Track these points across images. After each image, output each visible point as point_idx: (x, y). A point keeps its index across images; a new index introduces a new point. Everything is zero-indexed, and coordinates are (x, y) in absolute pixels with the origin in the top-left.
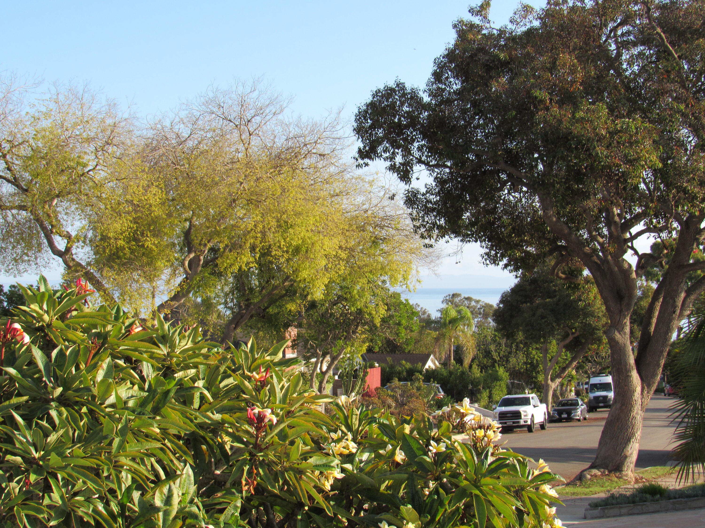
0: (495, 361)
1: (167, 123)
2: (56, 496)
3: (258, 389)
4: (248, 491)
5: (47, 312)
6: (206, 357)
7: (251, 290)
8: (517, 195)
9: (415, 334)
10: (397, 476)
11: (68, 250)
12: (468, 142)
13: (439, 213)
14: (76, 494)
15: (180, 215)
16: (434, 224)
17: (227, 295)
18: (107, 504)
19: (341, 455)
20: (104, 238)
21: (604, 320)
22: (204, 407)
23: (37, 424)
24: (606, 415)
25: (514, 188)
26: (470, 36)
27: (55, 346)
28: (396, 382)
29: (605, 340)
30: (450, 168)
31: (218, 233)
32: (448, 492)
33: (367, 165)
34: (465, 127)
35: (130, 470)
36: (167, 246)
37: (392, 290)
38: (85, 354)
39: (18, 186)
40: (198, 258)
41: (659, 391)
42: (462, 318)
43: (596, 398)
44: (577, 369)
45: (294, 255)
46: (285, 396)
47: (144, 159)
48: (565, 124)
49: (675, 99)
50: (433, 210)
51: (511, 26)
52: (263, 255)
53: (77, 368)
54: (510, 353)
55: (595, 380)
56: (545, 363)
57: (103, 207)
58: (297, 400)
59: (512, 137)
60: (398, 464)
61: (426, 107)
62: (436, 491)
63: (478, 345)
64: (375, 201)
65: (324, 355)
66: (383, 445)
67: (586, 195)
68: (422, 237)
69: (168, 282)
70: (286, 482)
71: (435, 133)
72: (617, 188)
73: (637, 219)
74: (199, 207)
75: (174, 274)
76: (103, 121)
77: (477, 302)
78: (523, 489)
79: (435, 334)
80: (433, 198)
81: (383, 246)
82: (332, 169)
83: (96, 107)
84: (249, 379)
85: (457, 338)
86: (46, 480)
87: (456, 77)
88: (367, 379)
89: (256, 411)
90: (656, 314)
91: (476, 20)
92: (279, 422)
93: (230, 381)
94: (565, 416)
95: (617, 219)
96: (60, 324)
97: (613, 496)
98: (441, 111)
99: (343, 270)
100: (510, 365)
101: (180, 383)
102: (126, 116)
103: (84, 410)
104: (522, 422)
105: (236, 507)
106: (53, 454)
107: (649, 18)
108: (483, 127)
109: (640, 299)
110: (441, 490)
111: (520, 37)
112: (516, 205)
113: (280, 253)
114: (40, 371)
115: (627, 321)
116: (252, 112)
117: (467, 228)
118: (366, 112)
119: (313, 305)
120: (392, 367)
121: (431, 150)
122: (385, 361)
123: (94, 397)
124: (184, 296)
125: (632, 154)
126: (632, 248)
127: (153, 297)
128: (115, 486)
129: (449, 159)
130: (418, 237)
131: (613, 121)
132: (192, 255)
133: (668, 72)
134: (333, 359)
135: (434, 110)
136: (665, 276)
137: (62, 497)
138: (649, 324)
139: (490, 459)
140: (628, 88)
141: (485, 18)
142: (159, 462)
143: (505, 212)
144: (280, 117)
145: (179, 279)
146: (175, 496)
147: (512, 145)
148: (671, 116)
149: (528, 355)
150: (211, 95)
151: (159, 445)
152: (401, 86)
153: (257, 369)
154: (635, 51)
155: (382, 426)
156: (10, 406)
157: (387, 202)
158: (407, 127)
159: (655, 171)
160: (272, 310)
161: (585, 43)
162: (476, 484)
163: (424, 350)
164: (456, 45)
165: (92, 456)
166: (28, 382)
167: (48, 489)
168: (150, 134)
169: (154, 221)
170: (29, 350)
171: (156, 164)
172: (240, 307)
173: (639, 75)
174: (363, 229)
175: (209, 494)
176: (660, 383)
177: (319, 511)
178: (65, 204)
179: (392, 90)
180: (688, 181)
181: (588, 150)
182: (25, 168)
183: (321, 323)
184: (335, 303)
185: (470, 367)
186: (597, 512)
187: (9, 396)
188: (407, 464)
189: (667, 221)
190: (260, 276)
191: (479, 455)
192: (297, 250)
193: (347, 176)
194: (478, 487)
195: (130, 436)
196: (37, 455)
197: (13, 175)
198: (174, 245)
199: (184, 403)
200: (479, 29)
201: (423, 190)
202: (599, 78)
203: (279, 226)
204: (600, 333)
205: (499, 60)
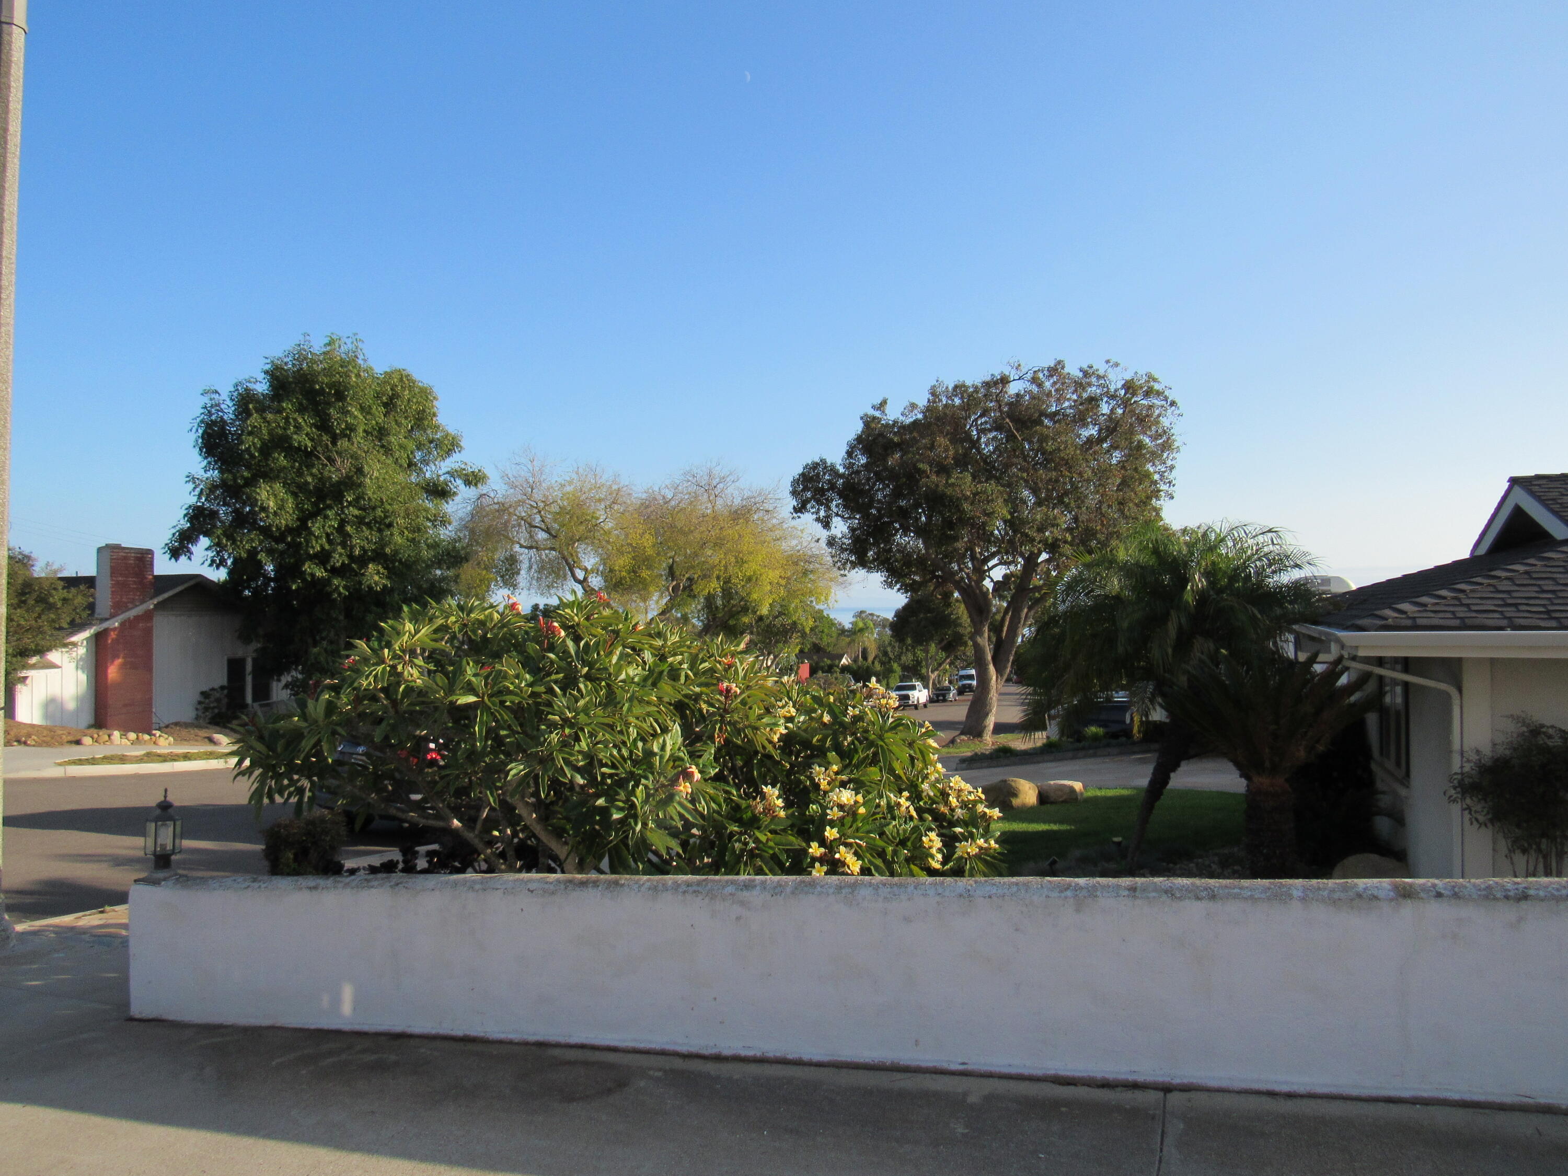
0: (890, 659)
1: (656, 489)
2: (583, 744)
3: (726, 670)
4: (720, 742)
5: (577, 615)
6: (689, 647)
7: (717, 608)
8: (906, 539)
9: (833, 640)
10: (824, 732)
11: (585, 579)
12: (872, 500)
13: (851, 552)
14: (598, 743)
15: (666, 554)
16: (848, 560)
17: (699, 611)
18: (620, 751)
19: (785, 717)
20: (611, 571)
21: (969, 629)
22: (688, 682)
23: (570, 693)
24: (971, 698)
25: (905, 533)
26: (873, 425)
27: (582, 639)
28: (820, 674)
29: (970, 643)
30: (859, 520)
31: (693, 567)
32: (861, 743)
33: (799, 517)
34: (869, 490)
35: (636, 726)
36: (656, 576)
37: (817, 607)
38: (603, 645)
39: (550, 533)
40: (678, 585)
41: (1009, 680)
42: (867, 628)
43: (964, 686)
44: (950, 664)
45: (747, 582)
46: (745, 675)
47: (640, 514)
48: (941, 488)
49: (1020, 470)
50: (846, 550)
51: (901, 418)
52: (725, 583)
53: (598, 654)
54: (902, 653)
55: (963, 673)
56: (927, 660)
57: (610, 548)
58: (753, 678)
59: (903, 497)
60: (825, 724)
61: (842, 476)
62: (853, 743)
63: (879, 648)
64: (805, 544)
65: (769, 654)
66: (815, 711)
67: (956, 539)
68: (839, 569)
69: (657, 602)
70: (746, 736)
71: (848, 495)
72: (978, 533)
73: (993, 555)
74: (680, 548)
75: (661, 597)
76: (610, 487)
77: (878, 616)
78: (914, 742)
79: (848, 640)
80: (847, 541)
81: (811, 576)
82: (774, 521)
83: (605, 477)
84: (720, 663)
85: (863, 642)
86: (576, 733)
87: (863, 454)
88: (800, 671)
89: (725, 685)
90: (1007, 623)
91: (877, 414)
92: (741, 693)
93: (706, 665)
94: (941, 698)
95: (978, 555)
96: (586, 623)
97: (976, 754)
98: (852, 478)
99: (782, 592)
100: (902, 662)
101: (671, 665)
102: (627, 483)
103: (603, 683)
104: (910, 702)
105: (710, 754)
106: (582, 714)
107: (1001, 411)
108: (883, 490)
109: (995, 614)
110: (856, 742)
111: (909, 426)
112: (906, 546)
113: (737, 581)
114: (571, 656)
115: (986, 629)
116: (717, 480)
117: (871, 562)
118: (799, 480)
119: (761, 618)
120: (817, 663)
121: (845, 507)
122: (812, 659)
123: (610, 675)
124: (668, 612)
125: (989, 509)
126: (989, 577)
127: (646, 613)
128: (625, 739)
129: (858, 513)
130: (835, 569)
131: (975, 486)
132: (674, 583)
133: (1014, 450)
134: (775, 657)
135: (847, 478)
136: (1012, 598)
137: (588, 745)
138: (1002, 631)
139: (891, 720)
140: (985, 461)
141: (883, 412)
142: (656, 721)
143: (898, 551)
144: (737, 484)
145: (665, 601)
146: (668, 744)
147: (903, 503)
148: (1017, 482)
149: (914, 655)
150: (688, 469)
151: (656, 709)
152: (823, 461)
153: (725, 656)
154: (991, 435)
155: (814, 698)
156: (551, 681)
157: (813, 545)
158: (828, 490)
159: (1005, 522)
160: (731, 622)
161: (955, 430)
162: (881, 737)
163: (840, 652)
164: (863, 431)
165: (608, 716)
166: (563, 664)
167: (577, 739)
168: (644, 496)
169: (647, 559)
170: (564, 641)
171: (648, 517)
172: (709, 620)
173: (994, 452)
174: (796, 564)
175: (692, 744)
176: (1009, 675)
177: (769, 757)
178: (583, 546)
179: (817, 464)
180: (1029, 528)
181: (957, 506)
182: (555, 520)
183: (767, 631)
184: (777, 617)
185: (873, 663)
186: (964, 765)
187: (549, 674)
188: (832, 724)
189: (1014, 557)
190: (723, 597)
191: (883, 717)
192: (749, 579)
193: (785, 526)
194: (883, 740)
195: (635, 702)
196: (570, 715)
197: (546, 525)
198: (661, 575)
199: (674, 680)
200: (879, 420)
201: (840, 535)
202: (965, 455)
203: (737, 562)
204: (966, 638)
205: (894, 443)
